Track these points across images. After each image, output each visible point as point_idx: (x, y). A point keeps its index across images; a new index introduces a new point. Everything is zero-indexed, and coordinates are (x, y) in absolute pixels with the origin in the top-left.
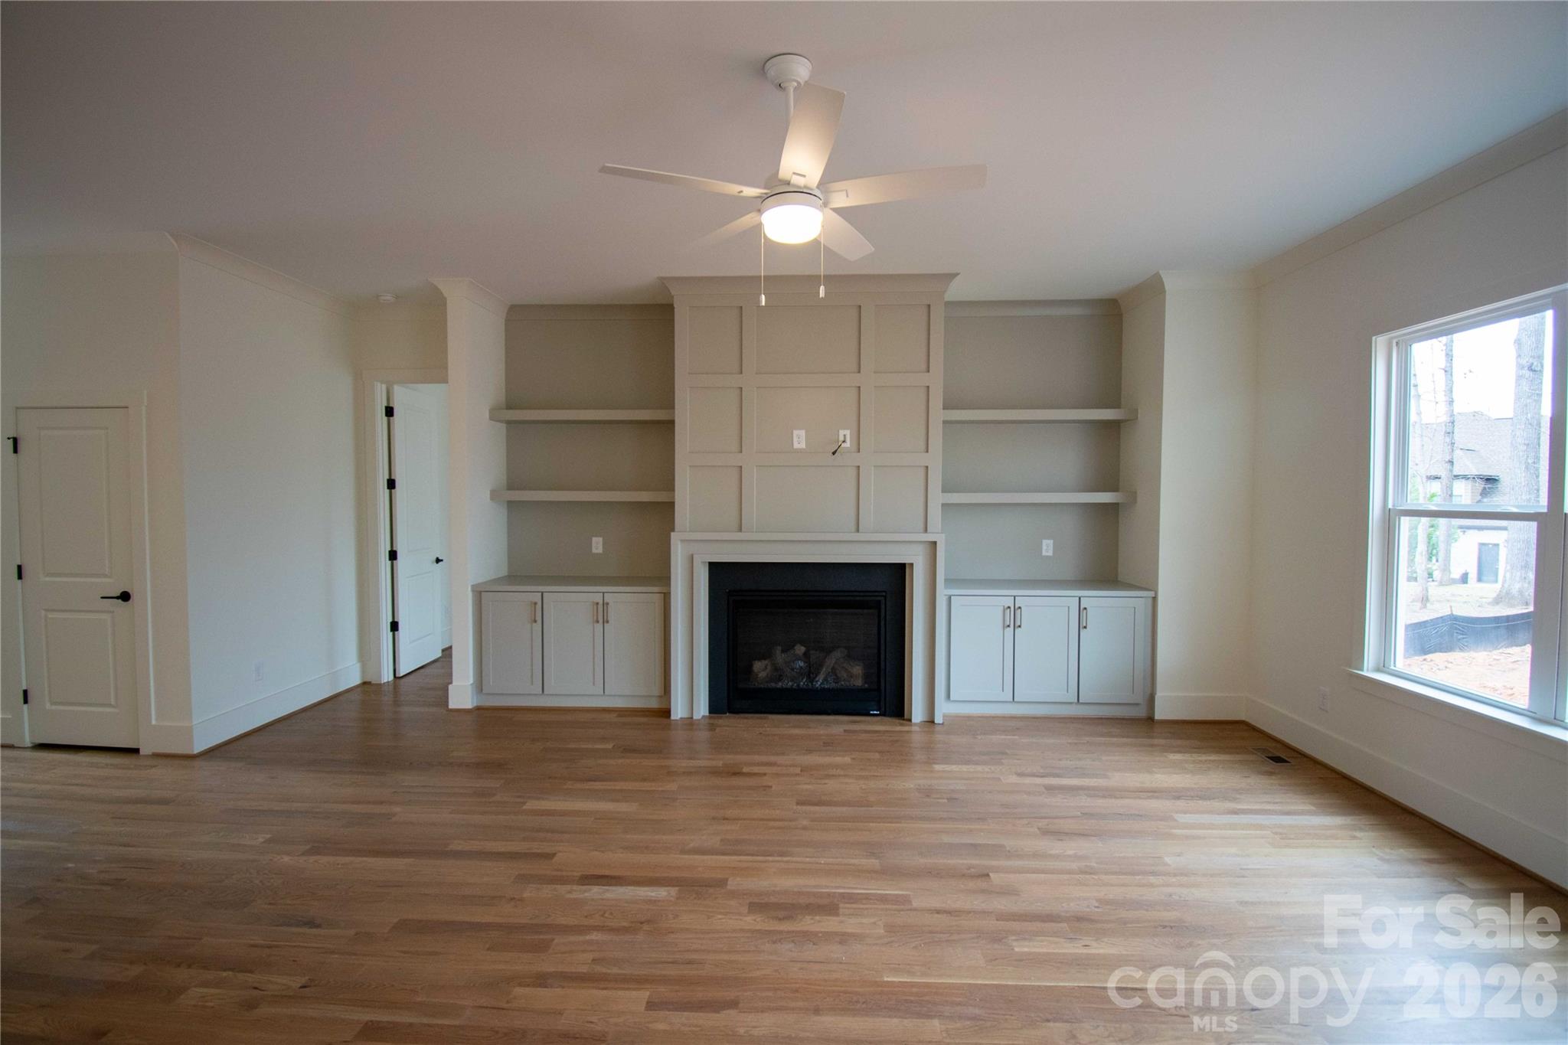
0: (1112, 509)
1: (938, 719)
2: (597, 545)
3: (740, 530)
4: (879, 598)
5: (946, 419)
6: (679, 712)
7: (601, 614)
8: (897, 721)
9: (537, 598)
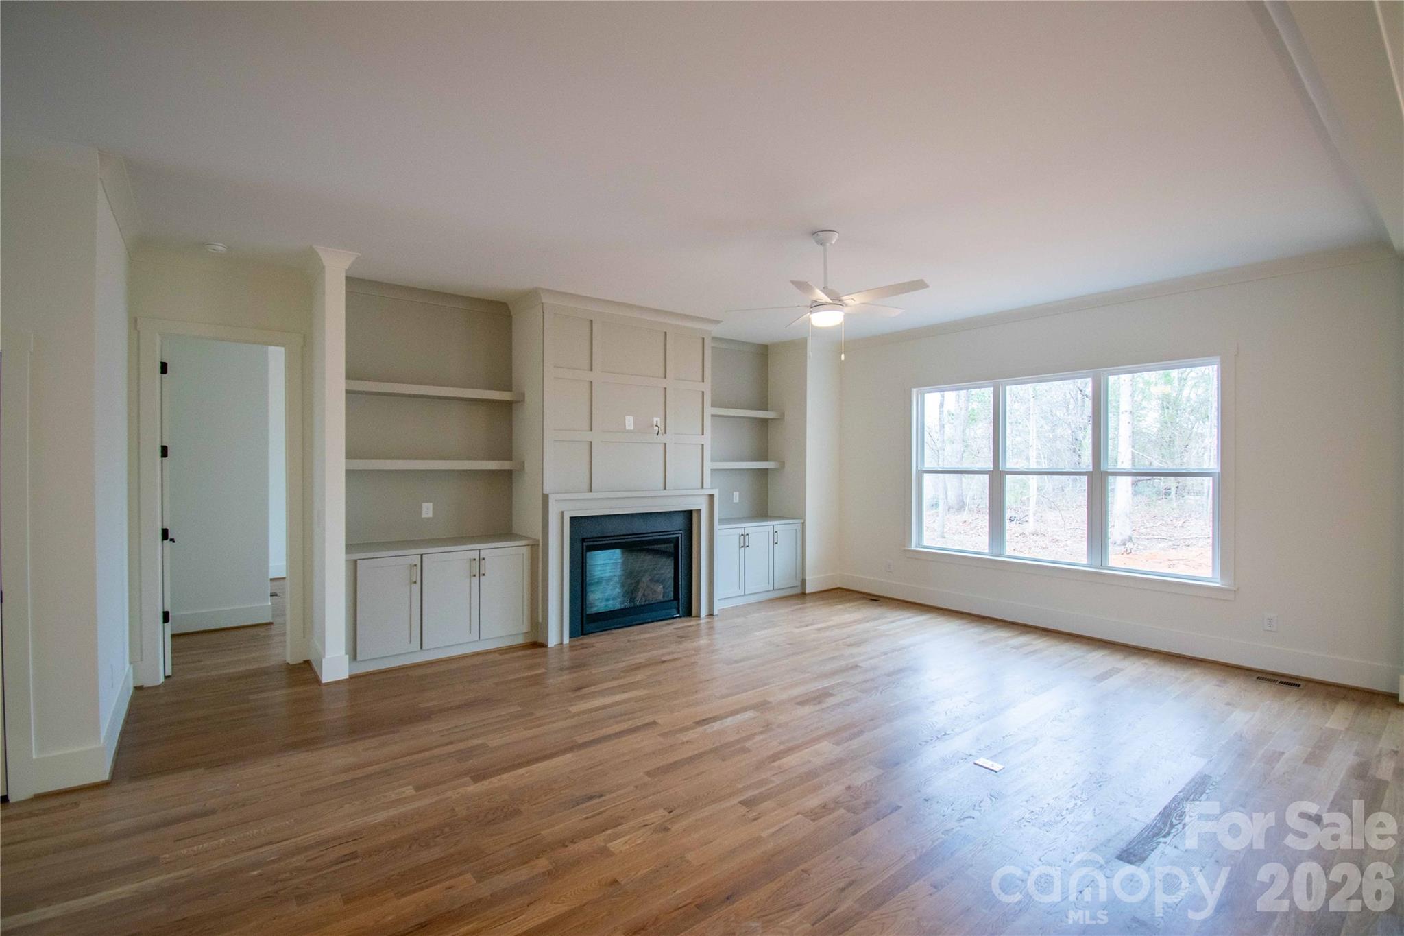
0: (764, 472)
1: (716, 613)
2: (427, 510)
3: (591, 491)
4: (677, 535)
5: (713, 413)
6: (553, 641)
7: (477, 571)
8: (689, 618)
9: (417, 560)
